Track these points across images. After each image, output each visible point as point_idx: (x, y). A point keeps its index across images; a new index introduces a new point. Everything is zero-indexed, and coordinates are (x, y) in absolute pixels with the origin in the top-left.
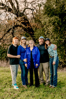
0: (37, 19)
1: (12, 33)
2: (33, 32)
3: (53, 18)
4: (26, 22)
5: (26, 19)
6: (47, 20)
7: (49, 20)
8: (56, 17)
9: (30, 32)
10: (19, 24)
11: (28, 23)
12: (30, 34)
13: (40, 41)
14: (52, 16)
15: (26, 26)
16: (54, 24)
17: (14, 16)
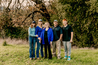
0: (53, 7)
1: (32, 18)
2: (49, 17)
3: (66, 6)
4: (43, 8)
5: (43, 6)
6: (61, 7)
7: (63, 8)
8: (68, 5)
9: (47, 17)
10: (38, 10)
11: (46, 9)
12: (47, 18)
13: (54, 23)
14: (65, 4)
15: (44, 12)
16: (66, 10)
17: (34, 3)
